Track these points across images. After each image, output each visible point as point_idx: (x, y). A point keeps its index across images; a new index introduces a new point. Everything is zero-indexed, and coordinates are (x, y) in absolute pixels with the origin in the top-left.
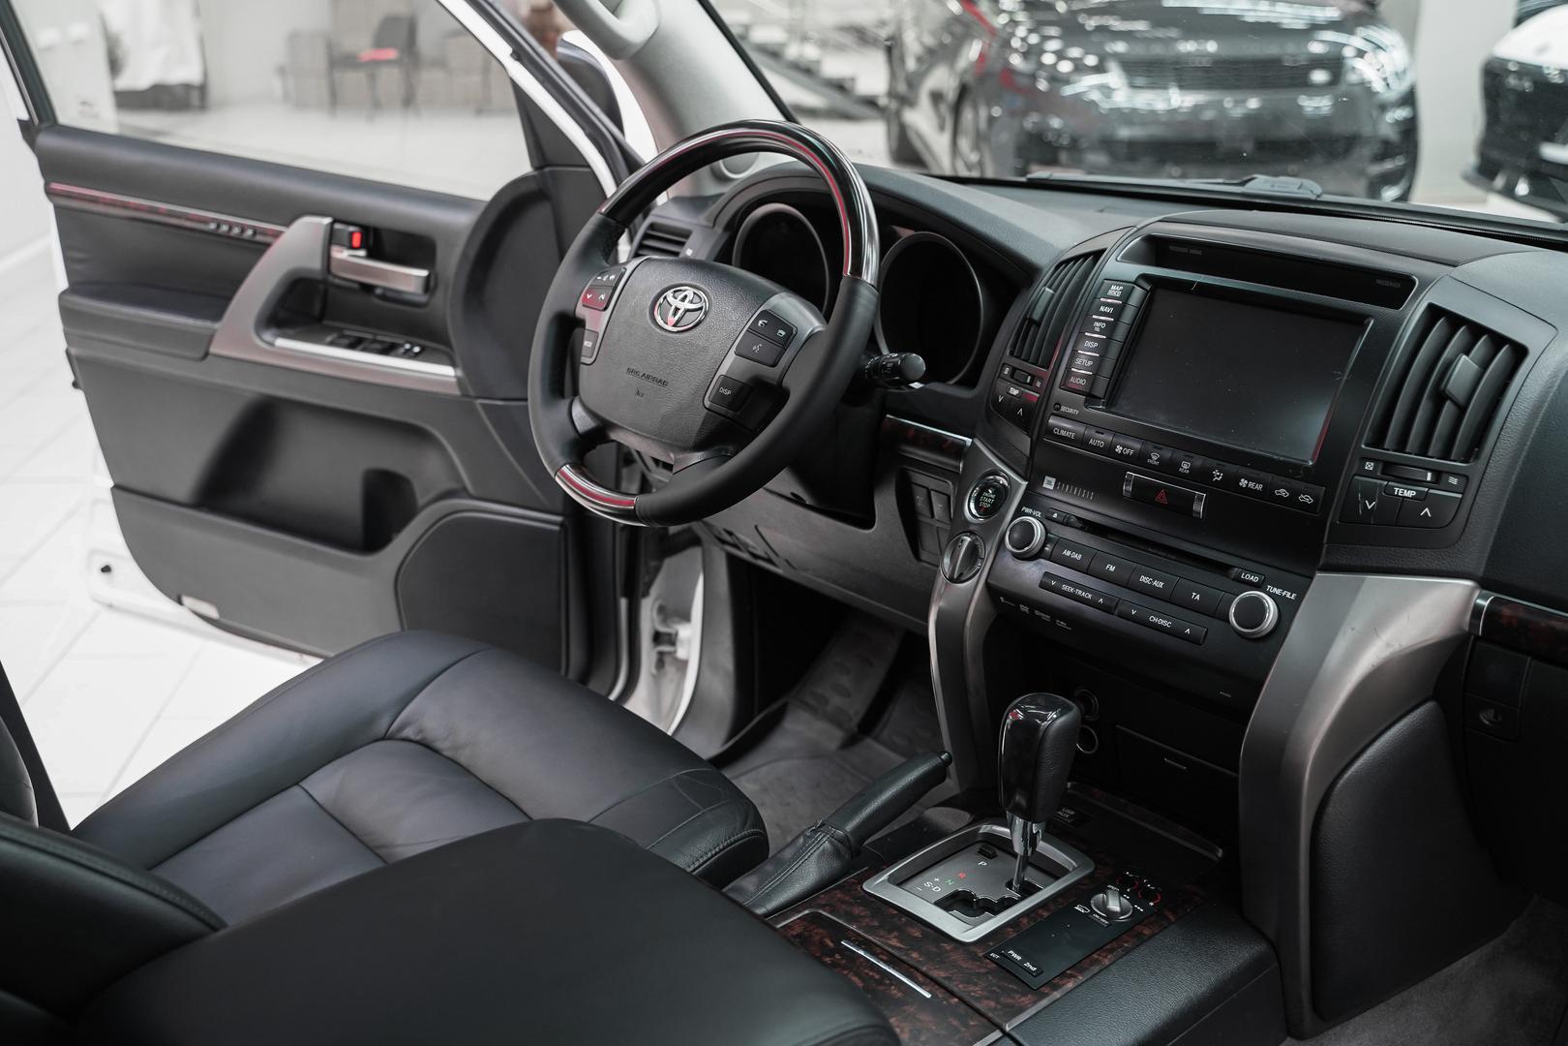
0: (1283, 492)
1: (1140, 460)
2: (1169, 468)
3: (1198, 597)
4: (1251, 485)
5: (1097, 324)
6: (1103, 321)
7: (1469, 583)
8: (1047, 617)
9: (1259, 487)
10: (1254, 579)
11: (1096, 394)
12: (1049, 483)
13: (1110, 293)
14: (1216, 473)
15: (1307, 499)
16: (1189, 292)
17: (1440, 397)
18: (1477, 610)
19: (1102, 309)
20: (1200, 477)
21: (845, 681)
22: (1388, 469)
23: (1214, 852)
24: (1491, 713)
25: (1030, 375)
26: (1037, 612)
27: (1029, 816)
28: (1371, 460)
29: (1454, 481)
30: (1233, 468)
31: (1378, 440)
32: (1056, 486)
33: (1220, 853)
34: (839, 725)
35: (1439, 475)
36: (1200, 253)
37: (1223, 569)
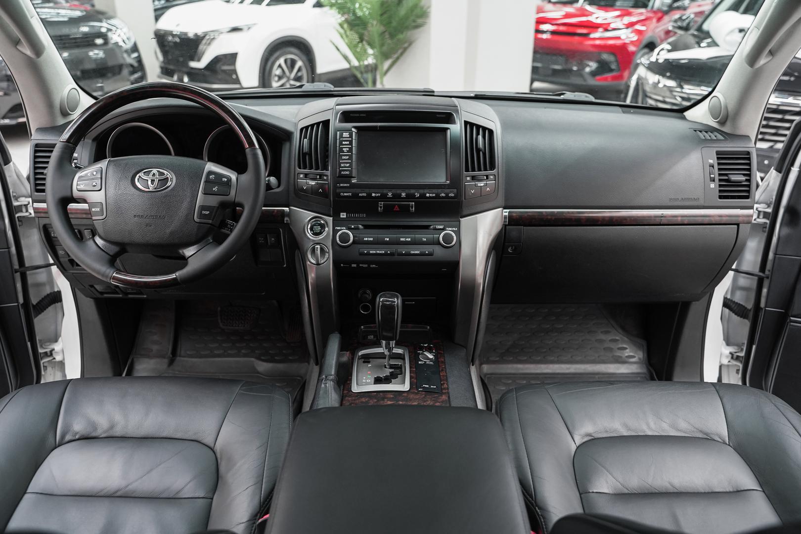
0: (443, 195)
1: (384, 197)
2: (397, 197)
3: (425, 239)
4: (431, 195)
5: (344, 149)
6: (348, 147)
7: (501, 209)
8: (366, 266)
9: (434, 195)
10: (441, 227)
11: (353, 176)
12: (343, 215)
13: (344, 136)
14: (416, 194)
15: (452, 195)
16: (378, 131)
17: (478, 150)
18: (505, 217)
19: (344, 143)
20: (410, 197)
21: (156, 338)
22: (474, 178)
23: (427, 328)
24: (510, 248)
25: (317, 175)
26: (361, 265)
27: (388, 339)
28: (468, 176)
29: (492, 177)
30: (422, 191)
31: (467, 170)
32: (347, 215)
33: (428, 327)
34: (163, 357)
35: (487, 176)
36: (364, 115)
37: (427, 227)
